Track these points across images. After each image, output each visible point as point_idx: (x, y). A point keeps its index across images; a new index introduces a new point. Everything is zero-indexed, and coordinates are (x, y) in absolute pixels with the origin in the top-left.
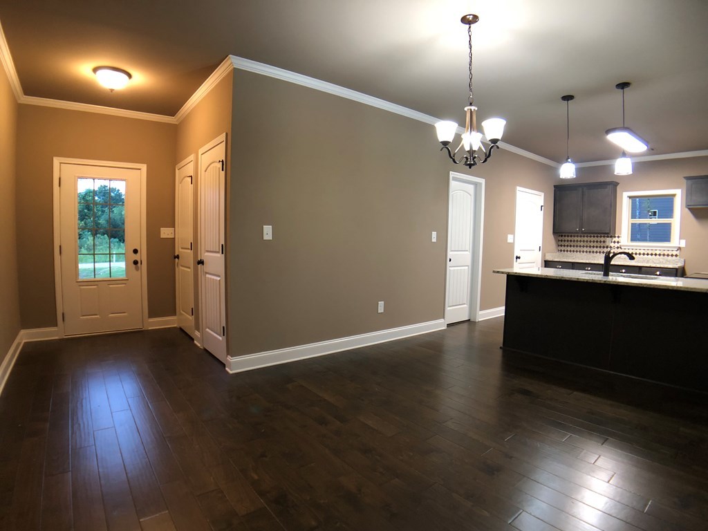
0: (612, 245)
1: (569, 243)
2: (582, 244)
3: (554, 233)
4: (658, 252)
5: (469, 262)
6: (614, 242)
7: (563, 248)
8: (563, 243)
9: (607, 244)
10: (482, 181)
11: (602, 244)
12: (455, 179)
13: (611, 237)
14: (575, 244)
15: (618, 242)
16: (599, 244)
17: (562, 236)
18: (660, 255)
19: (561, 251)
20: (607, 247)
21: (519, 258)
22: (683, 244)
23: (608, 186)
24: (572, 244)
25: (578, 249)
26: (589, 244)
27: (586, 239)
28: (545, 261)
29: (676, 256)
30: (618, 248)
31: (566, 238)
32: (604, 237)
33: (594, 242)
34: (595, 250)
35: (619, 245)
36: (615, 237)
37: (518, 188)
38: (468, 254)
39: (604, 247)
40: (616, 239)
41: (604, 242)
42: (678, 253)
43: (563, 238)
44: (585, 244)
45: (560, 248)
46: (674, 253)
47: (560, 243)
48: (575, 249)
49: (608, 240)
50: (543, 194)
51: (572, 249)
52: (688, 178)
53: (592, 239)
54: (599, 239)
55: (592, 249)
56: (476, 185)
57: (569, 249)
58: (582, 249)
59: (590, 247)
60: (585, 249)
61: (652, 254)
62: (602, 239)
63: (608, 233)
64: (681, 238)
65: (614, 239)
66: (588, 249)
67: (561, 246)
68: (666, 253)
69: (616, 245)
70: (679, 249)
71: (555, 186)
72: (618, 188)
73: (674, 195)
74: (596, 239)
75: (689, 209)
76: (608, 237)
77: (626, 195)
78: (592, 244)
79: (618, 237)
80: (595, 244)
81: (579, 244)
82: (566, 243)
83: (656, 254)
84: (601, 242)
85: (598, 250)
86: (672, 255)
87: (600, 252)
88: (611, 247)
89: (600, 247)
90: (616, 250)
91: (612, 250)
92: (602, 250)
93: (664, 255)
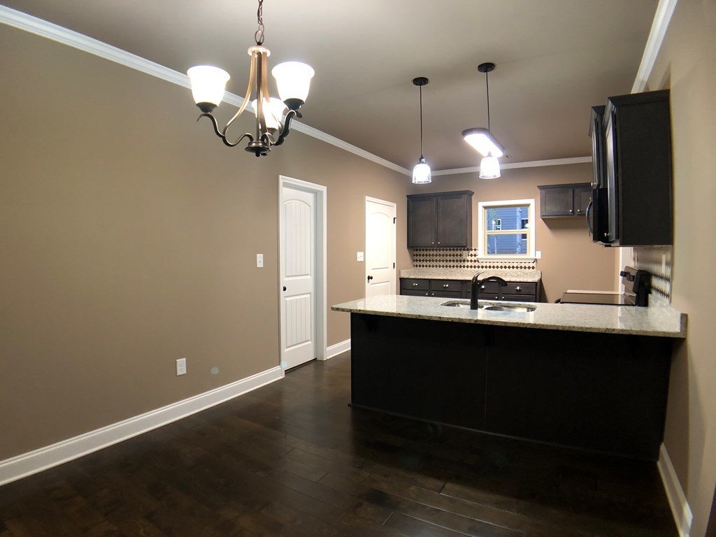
0: (469, 258)
1: (425, 258)
2: (438, 258)
3: (409, 247)
4: (515, 265)
5: (311, 288)
6: (471, 255)
7: (418, 263)
8: (418, 258)
9: (464, 257)
10: (324, 189)
11: (459, 258)
12: (286, 185)
13: (468, 250)
14: (431, 258)
15: (475, 255)
16: (455, 258)
17: (417, 250)
18: (517, 267)
19: (417, 266)
20: (464, 261)
21: (371, 278)
22: (539, 255)
23: (463, 196)
24: (428, 258)
25: (435, 263)
26: (445, 258)
27: (442, 252)
28: (401, 279)
29: (533, 268)
30: (475, 261)
31: (421, 252)
32: (461, 250)
33: (450, 255)
34: (452, 264)
35: (476, 258)
36: (471, 250)
37: (367, 198)
38: (310, 279)
39: (461, 261)
40: (473, 252)
41: (461, 255)
42: (534, 265)
43: (418, 253)
44: (442, 258)
45: (416, 263)
46: (531, 265)
47: (415, 258)
48: (431, 263)
49: (465, 253)
50: (395, 205)
51: (428, 263)
52: (541, 188)
53: (448, 253)
54: (455, 253)
55: (448, 264)
56: (316, 193)
57: (425, 263)
58: (438, 263)
59: (447, 261)
60: (441, 264)
61: (509, 267)
62: (459, 253)
63: (465, 246)
64: (536, 250)
65: (471, 252)
66: (445, 264)
67: (417, 261)
68: (523, 265)
69: (473, 258)
70: (536, 260)
71: (408, 196)
72: (473, 197)
73: (528, 205)
74: (452, 253)
75: (543, 219)
76: (464, 250)
77: (481, 205)
78: (448, 258)
79: (475, 250)
80: (452, 258)
81: (435, 258)
82: (422, 258)
83: (513, 267)
84: (457, 255)
85: (455, 264)
86: (529, 268)
87: (457, 267)
88: (468, 261)
89: (457, 261)
90: (473, 264)
91: (469, 264)
92: (459, 264)
93: (521, 267)
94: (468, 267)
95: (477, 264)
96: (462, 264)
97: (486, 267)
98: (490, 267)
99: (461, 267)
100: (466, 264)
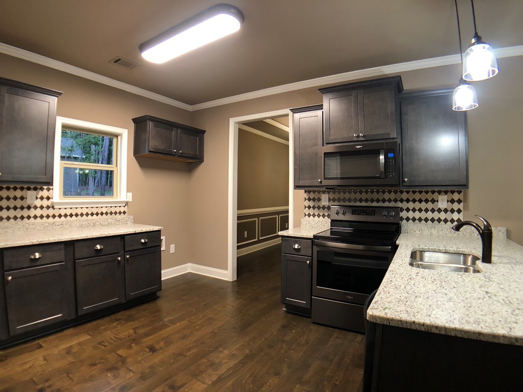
0: (38, 203)
4: (104, 210)
6: (42, 198)
9: (28, 202)
11: (19, 203)
15: (48, 198)
18: (107, 213)
20: (29, 208)
22: (130, 199)
29: (124, 213)
30: (48, 207)
32: (22, 189)
35: (49, 203)
36: (42, 189)
39: (22, 208)
40: (45, 193)
41: (22, 198)
42: (125, 209)
46: (122, 210)
49: (30, 194)
61: (97, 214)
62: (19, 193)
64: (128, 191)
65: (41, 193)
68: (113, 210)
69: (45, 203)
70: (127, 204)
73: (117, 136)
76: (29, 189)
79: (48, 190)
83: (102, 214)
84: (15, 198)
85: (12, 213)
86: (120, 213)
87: (15, 218)
88: (36, 208)
89: (15, 208)
90: (45, 212)
91: (38, 212)
92: (19, 213)
93: (111, 213)
94: (35, 217)
95: (51, 212)
96: (25, 213)
97: (66, 216)
98: (71, 215)
99: (22, 218)
100: (32, 212)
